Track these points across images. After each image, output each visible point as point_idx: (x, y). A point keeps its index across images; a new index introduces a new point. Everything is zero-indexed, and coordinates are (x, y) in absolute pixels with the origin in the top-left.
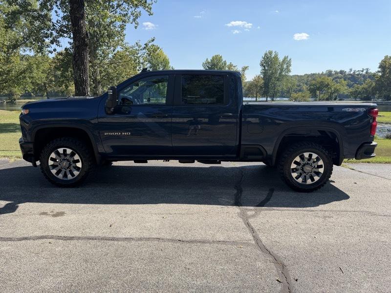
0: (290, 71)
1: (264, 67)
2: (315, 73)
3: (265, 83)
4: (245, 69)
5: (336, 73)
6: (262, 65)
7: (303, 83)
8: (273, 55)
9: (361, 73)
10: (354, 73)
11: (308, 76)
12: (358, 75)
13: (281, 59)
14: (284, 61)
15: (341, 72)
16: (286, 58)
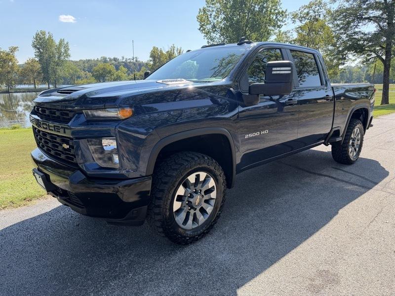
0: (69, 56)
1: (39, 49)
2: (90, 59)
3: (43, 68)
4: (13, 50)
5: (110, 60)
6: (35, 47)
7: (81, 69)
8: (47, 37)
9: (132, 61)
10: (126, 60)
11: (84, 62)
12: (130, 62)
13: (57, 42)
14: (60, 44)
15: (115, 59)
16: (61, 42)
